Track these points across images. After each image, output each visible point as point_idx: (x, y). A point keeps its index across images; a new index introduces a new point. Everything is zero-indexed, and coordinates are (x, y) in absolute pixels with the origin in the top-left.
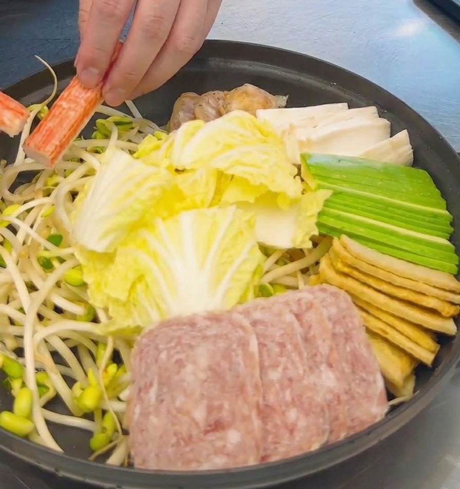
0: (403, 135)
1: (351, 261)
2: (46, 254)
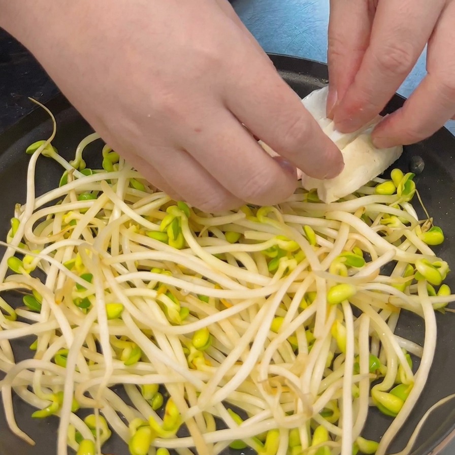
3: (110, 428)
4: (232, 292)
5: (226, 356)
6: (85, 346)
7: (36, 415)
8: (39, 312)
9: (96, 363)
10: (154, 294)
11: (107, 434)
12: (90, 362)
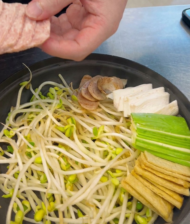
0: (175, 102)
1: (148, 164)
2: (28, 150)
3: (31, 207)
4: (88, 162)
5: (82, 187)
6: (27, 172)
7: (4, 196)
8: (12, 154)
9: (30, 179)
10: (58, 156)
11: (29, 209)
12: (28, 178)
